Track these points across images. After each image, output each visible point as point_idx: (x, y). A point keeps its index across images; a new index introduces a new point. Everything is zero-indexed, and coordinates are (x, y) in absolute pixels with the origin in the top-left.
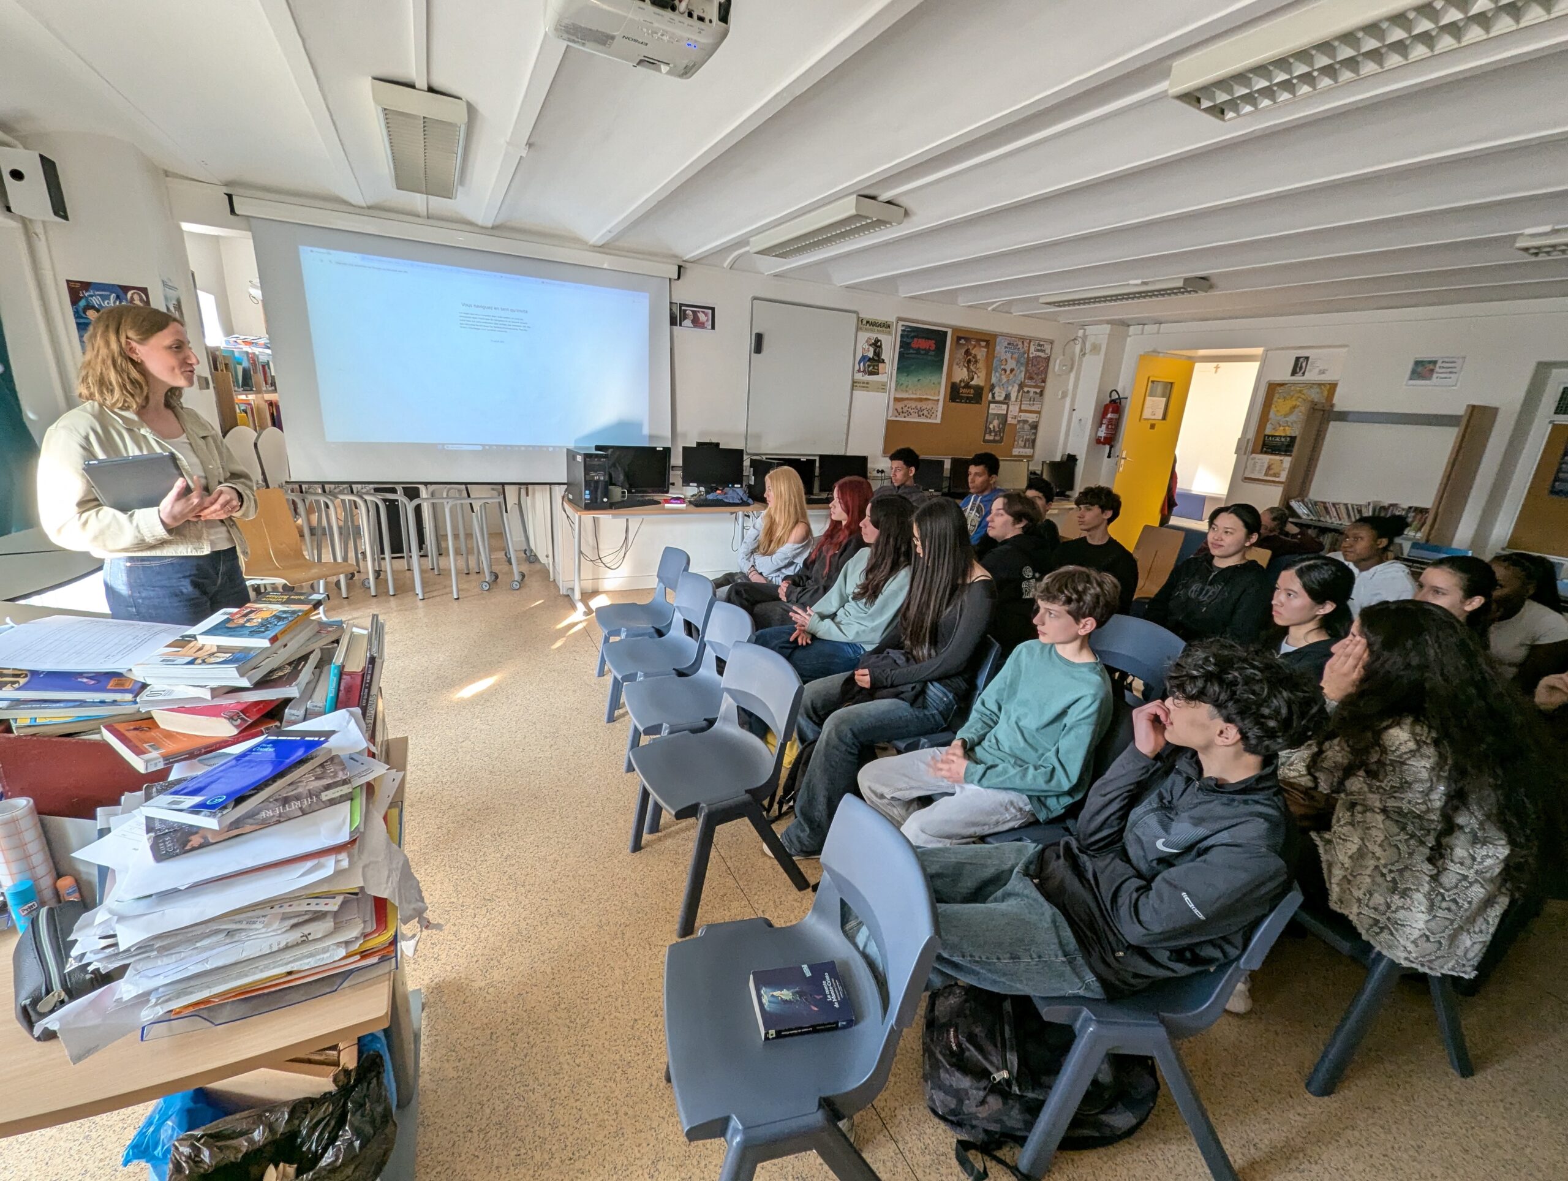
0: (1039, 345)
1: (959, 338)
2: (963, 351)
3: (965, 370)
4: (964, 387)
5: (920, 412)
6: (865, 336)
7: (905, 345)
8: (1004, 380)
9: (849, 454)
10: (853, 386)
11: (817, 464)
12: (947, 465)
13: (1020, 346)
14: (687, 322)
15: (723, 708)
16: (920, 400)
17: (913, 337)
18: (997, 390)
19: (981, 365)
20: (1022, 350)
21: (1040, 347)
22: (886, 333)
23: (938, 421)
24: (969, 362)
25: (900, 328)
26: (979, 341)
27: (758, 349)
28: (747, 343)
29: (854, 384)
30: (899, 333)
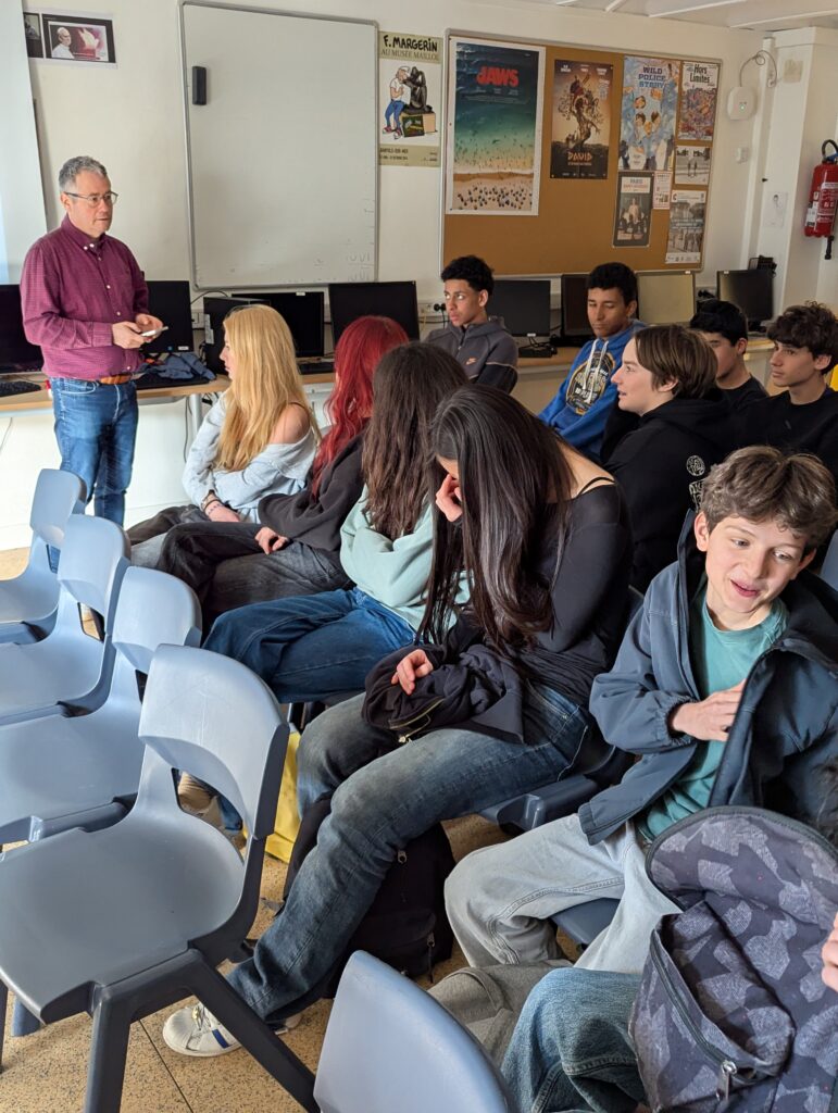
0: (697, 69)
1: (559, 64)
2: (568, 86)
3: (574, 119)
4: (574, 151)
5: (502, 199)
6: (394, 66)
7: (465, 79)
8: (643, 133)
9: (383, 279)
10: (380, 157)
11: (327, 301)
12: (556, 289)
13: (666, 72)
14: (62, 50)
15: (146, 774)
16: (500, 176)
17: (479, 65)
18: (631, 152)
19: (601, 109)
20: (668, 80)
21: (700, 73)
22: (429, 59)
23: (534, 211)
24: (579, 105)
25: (454, 50)
26: (594, 66)
27: (201, 97)
28: (178, 88)
29: (382, 154)
30: (454, 58)
